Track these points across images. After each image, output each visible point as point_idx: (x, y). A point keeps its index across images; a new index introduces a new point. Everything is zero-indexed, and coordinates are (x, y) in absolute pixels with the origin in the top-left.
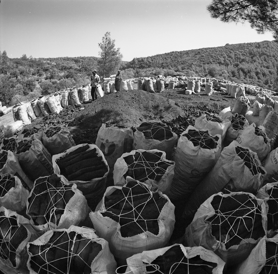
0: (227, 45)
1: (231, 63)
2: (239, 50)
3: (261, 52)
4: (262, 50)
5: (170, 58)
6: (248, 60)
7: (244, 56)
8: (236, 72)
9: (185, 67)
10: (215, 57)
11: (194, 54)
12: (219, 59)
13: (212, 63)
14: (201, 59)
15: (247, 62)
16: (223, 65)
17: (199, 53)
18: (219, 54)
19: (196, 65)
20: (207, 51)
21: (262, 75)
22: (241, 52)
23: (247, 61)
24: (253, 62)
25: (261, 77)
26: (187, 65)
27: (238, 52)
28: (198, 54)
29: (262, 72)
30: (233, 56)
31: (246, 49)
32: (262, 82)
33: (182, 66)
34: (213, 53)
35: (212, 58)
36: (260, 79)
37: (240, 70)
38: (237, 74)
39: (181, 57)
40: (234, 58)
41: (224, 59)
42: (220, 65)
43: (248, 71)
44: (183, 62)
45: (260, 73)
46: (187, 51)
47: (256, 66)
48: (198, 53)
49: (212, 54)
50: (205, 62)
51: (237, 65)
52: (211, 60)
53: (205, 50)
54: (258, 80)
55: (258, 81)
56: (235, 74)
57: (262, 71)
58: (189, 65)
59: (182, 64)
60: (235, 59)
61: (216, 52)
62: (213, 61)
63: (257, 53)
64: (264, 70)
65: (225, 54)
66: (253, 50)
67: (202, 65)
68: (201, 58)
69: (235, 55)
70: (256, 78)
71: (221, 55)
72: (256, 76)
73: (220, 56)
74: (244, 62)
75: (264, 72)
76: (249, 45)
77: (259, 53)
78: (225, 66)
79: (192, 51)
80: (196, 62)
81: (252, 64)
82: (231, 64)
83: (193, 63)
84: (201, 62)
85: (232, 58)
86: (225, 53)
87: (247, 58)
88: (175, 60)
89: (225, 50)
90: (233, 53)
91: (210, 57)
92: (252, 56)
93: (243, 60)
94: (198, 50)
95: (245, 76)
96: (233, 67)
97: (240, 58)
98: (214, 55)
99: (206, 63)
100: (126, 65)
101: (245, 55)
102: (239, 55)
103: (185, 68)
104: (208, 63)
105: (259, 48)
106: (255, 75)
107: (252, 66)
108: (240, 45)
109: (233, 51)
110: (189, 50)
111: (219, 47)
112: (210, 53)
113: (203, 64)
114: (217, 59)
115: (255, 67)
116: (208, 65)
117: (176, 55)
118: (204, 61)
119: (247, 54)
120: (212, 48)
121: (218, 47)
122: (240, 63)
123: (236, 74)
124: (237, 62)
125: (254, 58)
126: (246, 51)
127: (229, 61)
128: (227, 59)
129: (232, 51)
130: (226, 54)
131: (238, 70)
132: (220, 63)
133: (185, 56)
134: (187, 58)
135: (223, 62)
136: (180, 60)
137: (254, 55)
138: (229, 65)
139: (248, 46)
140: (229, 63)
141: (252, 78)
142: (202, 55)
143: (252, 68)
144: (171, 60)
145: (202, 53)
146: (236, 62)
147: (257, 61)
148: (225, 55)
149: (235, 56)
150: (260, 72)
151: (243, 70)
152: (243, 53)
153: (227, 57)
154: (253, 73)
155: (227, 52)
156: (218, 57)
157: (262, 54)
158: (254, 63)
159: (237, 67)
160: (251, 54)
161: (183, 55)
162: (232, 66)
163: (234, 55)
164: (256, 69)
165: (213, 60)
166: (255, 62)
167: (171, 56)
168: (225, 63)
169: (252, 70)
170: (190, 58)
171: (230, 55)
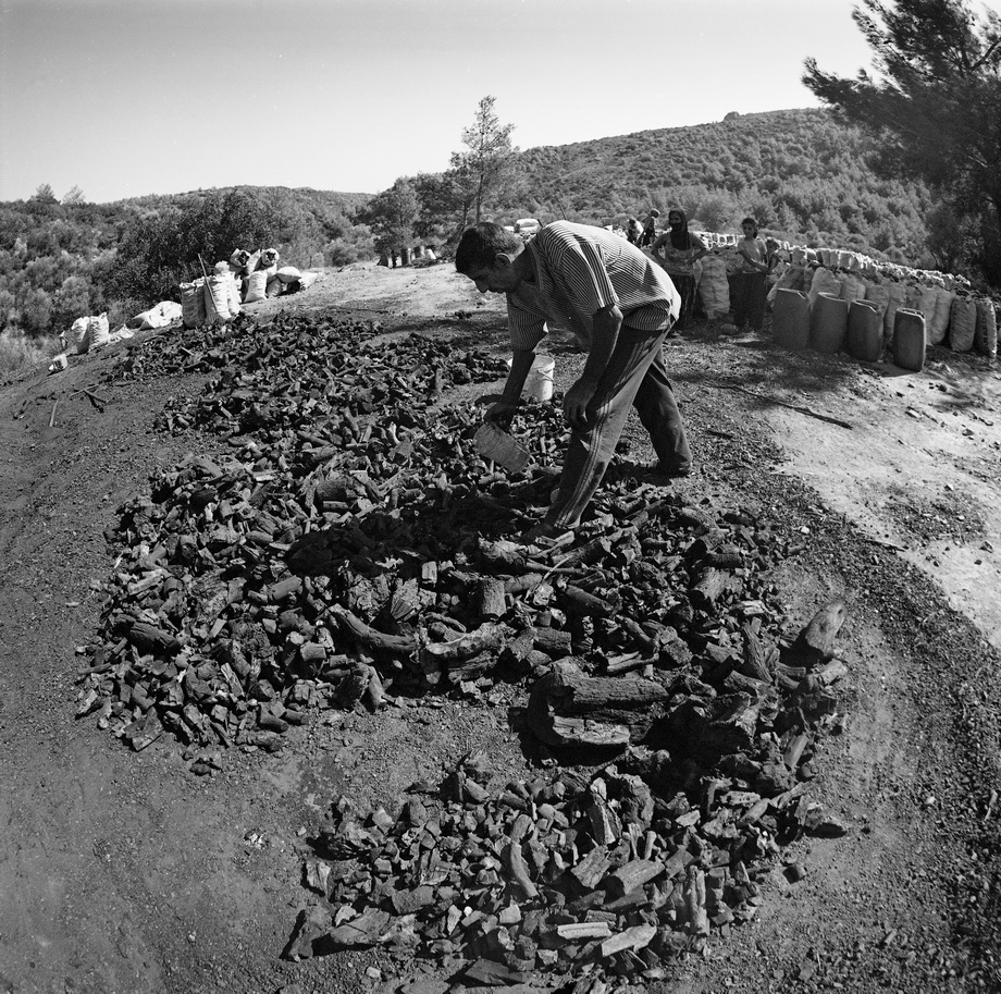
0: (731, 116)
1: (748, 180)
2: (778, 134)
5: (528, 170)
6: (812, 169)
7: (795, 156)
8: (770, 209)
11: (611, 152)
13: (679, 183)
15: (806, 174)
16: (722, 187)
17: (633, 148)
18: (704, 150)
19: (623, 190)
20: (659, 142)
21: (862, 217)
23: (808, 170)
24: (831, 174)
25: (860, 226)
27: (773, 141)
28: (626, 152)
29: (865, 209)
30: (757, 157)
31: (802, 132)
32: (866, 243)
34: (682, 147)
35: (680, 165)
36: (859, 232)
37: (785, 203)
38: (772, 215)
39: (565, 166)
40: (758, 162)
41: (722, 167)
42: (709, 189)
43: (814, 205)
44: (578, 182)
45: (856, 212)
46: (585, 143)
47: (842, 190)
48: (627, 148)
49: (681, 149)
50: (655, 180)
52: (678, 174)
53: (652, 139)
54: (852, 235)
55: (852, 240)
56: (766, 216)
57: (862, 204)
58: (598, 191)
60: (763, 164)
61: (693, 142)
63: (845, 143)
64: (869, 201)
65: (727, 150)
66: (828, 135)
67: (646, 189)
68: (641, 167)
69: (764, 152)
70: (844, 227)
71: (713, 153)
72: (845, 220)
73: (707, 158)
74: (797, 174)
75: (870, 209)
76: (814, 118)
77: (851, 143)
78: (730, 189)
79: (606, 143)
80: (624, 182)
81: (825, 182)
82: (752, 185)
84: (642, 181)
85: (752, 165)
86: (725, 148)
87: (808, 162)
88: (545, 177)
89: (725, 136)
90: (756, 145)
91: (672, 162)
92: (827, 152)
93: (793, 170)
94: (628, 140)
95: (804, 222)
96: (758, 194)
97: (781, 163)
98: (686, 154)
99: (659, 182)
100: (370, 204)
101: (800, 152)
102: (779, 151)
104: (667, 184)
106: (838, 218)
107: (827, 190)
108: (780, 115)
109: (756, 138)
110: (595, 141)
111: (703, 125)
112: (672, 147)
113: (650, 186)
114: (698, 169)
115: (836, 193)
116: (667, 189)
117: (546, 159)
119: (805, 148)
120: (676, 131)
121: (698, 126)
122: (783, 178)
123: (770, 218)
124: (772, 174)
125: (835, 161)
126: (804, 137)
127: (743, 171)
128: (735, 167)
129: (751, 139)
130: (731, 150)
131: (778, 202)
132: (710, 182)
133: (581, 160)
134: (590, 169)
136: (566, 177)
137: (834, 152)
138: (742, 186)
139: (809, 120)
140: (743, 180)
141: (830, 230)
143: (828, 194)
144: (532, 177)
145: (643, 147)
146: (769, 176)
147: (845, 169)
148: (728, 153)
149: (763, 156)
150: (855, 207)
151: (793, 203)
152: (791, 144)
153: (733, 158)
154: (833, 211)
155: (734, 142)
156: (700, 162)
158: (834, 178)
159: (771, 192)
160: (820, 146)
163: (761, 152)
164: (841, 198)
165: (686, 172)
166: (836, 174)
167: (531, 162)
168: (727, 180)
169: (826, 203)
170: (600, 167)
171: (743, 152)
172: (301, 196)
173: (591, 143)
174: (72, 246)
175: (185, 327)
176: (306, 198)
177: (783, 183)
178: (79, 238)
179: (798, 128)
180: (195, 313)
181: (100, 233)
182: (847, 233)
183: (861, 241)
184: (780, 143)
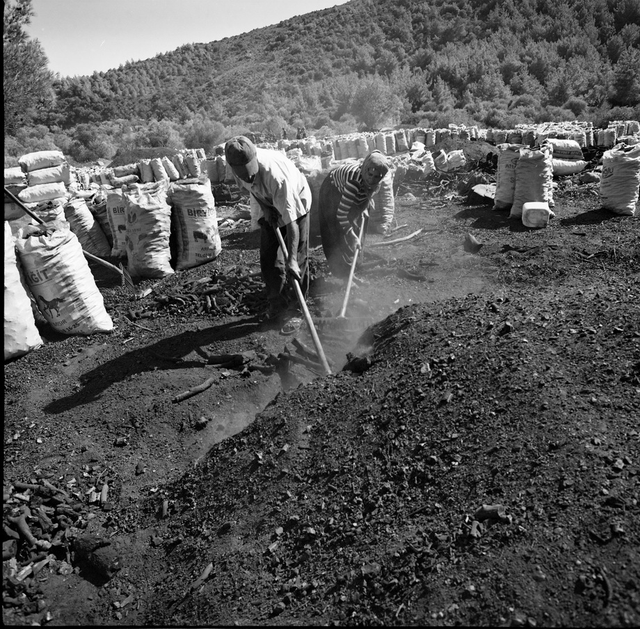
9: (239, 105)
10: (341, 46)
12: (355, 52)
14: (291, 65)
22: (439, 3)
26: (246, 96)
33: (225, 102)
51: (424, 63)
59: (224, 93)
62: (334, 66)
103: (239, 109)
118: (302, 72)
135: (369, 61)
142: (293, 46)
161: (224, 59)
162: (406, 68)
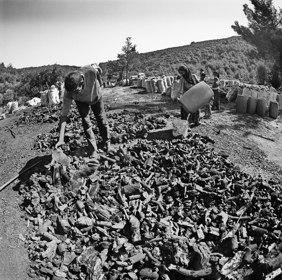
0: (193, 43)
2: (206, 47)
3: (228, 48)
4: (230, 46)
6: (216, 57)
7: (211, 53)
9: (153, 69)
10: (182, 56)
11: (159, 54)
12: (186, 58)
13: (179, 63)
14: (167, 59)
15: (214, 58)
16: (190, 63)
18: (185, 53)
19: (163, 65)
20: (173, 51)
21: (230, 70)
22: (208, 49)
24: (221, 58)
25: (230, 72)
26: (154, 66)
27: (205, 49)
29: (231, 67)
30: (200, 54)
31: (213, 46)
33: (149, 68)
35: (179, 57)
36: (230, 74)
37: (209, 67)
39: (146, 59)
40: (201, 56)
41: (190, 58)
42: (187, 64)
43: (217, 67)
44: (150, 63)
47: (224, 62)
48: (164, 53)
49: (179, 53)
51: (205, 63)
52: (178, 60)
53: (170, 50)
55: (228, 77)
57: (230, 66)
58: (156, 66)
59: (148, 65)
60: (202, 56)
61: (182, 51)
62: (180, 61)
63: (225, 49)
64: (232, 65)
66: (220, 47)
67: (169, 65)
69: (202, 53)
70: (226, 73)
71: (188, 54)
72: (226, 71)
74: (212, 59)
75: (233, 67)
77: (227, 49)
78: (193, 64)
79: (158, 52)
80: (163, 63)
81: (220, 60)
82: (199, 62)
83: (159, 64)
84: (168, 62)
85: (199, 57)
86: (191, 52)
87: (215, 55)
88: (141, 62)
89: (191, 49)
90: (200, 51)
91: (176, 57)
92: (220, 52)
93: (210, 57)
94: (164, 51)
96: (201, 65)
97: (207, 56)
99: (173, 63)
101: (212, 52)
102: (206, 52)
103: (152, 69)
104: (175, 63)
105: (227, 44)
106: (224, 70)
107: (221, 62)
108: (206, 42)
109: (200, 49)
110: (155, 51)
111: (185, 46)
112: (176, 52)
113: (170, 64)
114: (183, 58)
115: (223, 63)
116: (175, 65)
117: (141, 57)
118: (171, 61)
119: (214, 51)
120: (177, 48)
122: (208, 60)
124: (204, 59)
125: (222, 54)
126: (213, 48)
127: (196, 59)
128: (194, 57)
129: (198, 49)
130: (193, 52)
131: (207, 67)
132: (187, 62)
133: (151, 57)
135: (190, 60)
136: (147, 62)
137: (222, 52)
138: (196, 63)
139: (215, 43)
140: (197, 61)
141: (222, 74)
142: (168, 55)
143: (221, 64)
145: (168, 53)
147: (225, 56)
148: (192, 54)
149: (202, 54)
150: (228, 67)
151: (211, 67)
152: (210, 50)
153: (193, 55)
154: (222, 69)
155: (193, 50)
156: (184, 56)
157: (230, 49)
159: (204, 64)
160: (218, 50)
161: (148, 57)
162: (200, 63)
164: (224, 65)
165: (180, 59)
166: (223, 58)
168: (192, 61)
169: (220, 67)
170: (156, 59)
171: (196, 53)
172: (73, 68)
173: (153, 52)
174: (9, 80)
175: (42, 106)
176: (74, 69)
177: (208, 61)
178: (11, 78)
179: (212, 45)
180: (45, 101)
181: (17, 77)
182: (226, 75)
183: (231, 77)
184: (207, 50)
